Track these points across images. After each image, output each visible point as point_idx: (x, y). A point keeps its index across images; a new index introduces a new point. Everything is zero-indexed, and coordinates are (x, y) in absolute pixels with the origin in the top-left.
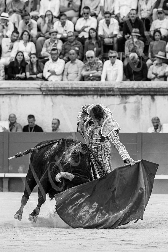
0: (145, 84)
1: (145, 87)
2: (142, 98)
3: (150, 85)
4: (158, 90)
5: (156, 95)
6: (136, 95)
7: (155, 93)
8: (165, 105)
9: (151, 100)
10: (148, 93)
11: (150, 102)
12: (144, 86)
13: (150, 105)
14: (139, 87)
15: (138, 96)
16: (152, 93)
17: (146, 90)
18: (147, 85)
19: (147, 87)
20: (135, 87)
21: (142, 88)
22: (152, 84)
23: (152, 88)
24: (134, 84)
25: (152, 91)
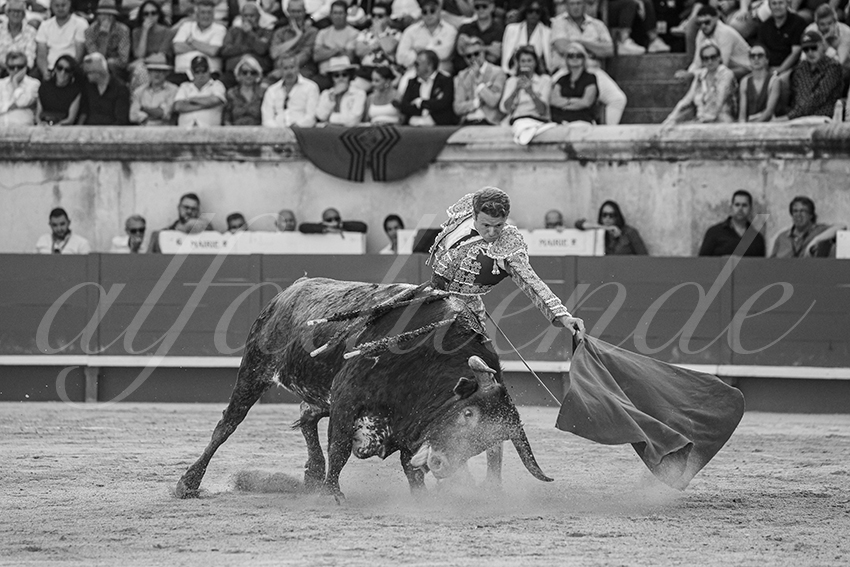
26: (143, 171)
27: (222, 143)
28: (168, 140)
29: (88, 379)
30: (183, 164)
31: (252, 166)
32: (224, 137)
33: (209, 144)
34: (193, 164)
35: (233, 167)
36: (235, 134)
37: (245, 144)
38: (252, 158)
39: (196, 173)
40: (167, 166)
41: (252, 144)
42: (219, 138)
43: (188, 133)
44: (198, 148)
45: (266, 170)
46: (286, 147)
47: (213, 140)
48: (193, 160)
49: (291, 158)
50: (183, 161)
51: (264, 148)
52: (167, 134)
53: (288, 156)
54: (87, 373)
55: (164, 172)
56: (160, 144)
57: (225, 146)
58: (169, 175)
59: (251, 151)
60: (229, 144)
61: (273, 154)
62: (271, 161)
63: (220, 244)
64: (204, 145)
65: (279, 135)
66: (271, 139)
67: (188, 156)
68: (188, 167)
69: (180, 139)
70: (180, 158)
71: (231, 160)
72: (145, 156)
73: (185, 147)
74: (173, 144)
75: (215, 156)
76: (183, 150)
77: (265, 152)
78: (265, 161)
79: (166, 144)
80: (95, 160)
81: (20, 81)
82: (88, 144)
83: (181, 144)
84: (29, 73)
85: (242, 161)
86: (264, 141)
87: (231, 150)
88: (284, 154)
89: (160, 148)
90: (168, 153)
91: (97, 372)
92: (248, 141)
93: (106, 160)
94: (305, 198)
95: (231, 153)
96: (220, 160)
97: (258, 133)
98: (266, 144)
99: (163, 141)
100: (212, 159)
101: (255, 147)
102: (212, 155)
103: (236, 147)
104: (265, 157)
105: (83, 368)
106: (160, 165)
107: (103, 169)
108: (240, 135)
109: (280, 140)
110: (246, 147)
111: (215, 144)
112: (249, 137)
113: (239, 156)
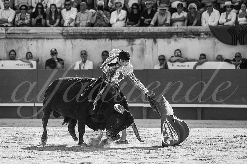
0: (148, 30)
1: (149, 31)
2: (146, 41)
3: (153, 30)
4: (159, 34)
5: (158, 38)
6: (141, 38)
7: (157, 37)
8: (165, 46)
9: (153, 42)
10: (151, 37)
11: (153, 44)
12: (147, 31)
13: (153, 46)
14: (144, 32)
15: (142, 39)
16: (155, 37)
17: (149, 34)
18: (150, 30)
19: (150, 32)
20: (140, 31)
21: (146, 33)
22: (154, 29)
23: (154, 33)
24: (139, 30)
25: (154, 35)
26: (160, 41)
27: (187, 32)
28: (169, 31)
29: (143, 111)
30: (174, 39)
31: (197, 39)
32: (188, 30)
33: (183, 32)
34: (177, 39)
35: (191, 40)
36: (191, 29)
37: (195, 32)
38: (197, 37)
39: (178, 42)
40: (169, 40)
41: (197, 32)
42: (186, 30)
43: (176, 29)
44: (179, 34)
45: (202, 41)
46: (209, 33)
47: (184, 31)
48: (177, 38)
49: (211, 37)
50: (174, 38)
51: (201, 33)
52: (168, 29)
53: (210, 36)
54: (143, 109)
55: (168, 42)
56: (166, 32)
57: (188, 33)
58: (169, 43)
59: (197, 35)
60: (189, 32)
61: (204, 35)
62: (204, 38)
63: (187, 66)
64: (181, 33)
65: (206, 29)
66: (204, 30)
67: (176, 36)
68: (176, 40)
69: (173, 31)
70: (173, 37)
71: (190, 37)
72: (161, 37)
73: (175, 33)
74: (171, 32)
75: (185, 37)
76: (174, 34)
77: (202, 35)
78: (202, 38)
79: (168, 32)
80: (145, 38)
81: (120, 11)
82: (142, 33)
83: (173, 32)
84: (122, 9)
85: (194, 38)
86: (201, 31)
87: (190, 34)
88: (208, 35)
89: (166, 34)
90: (168, 36)
91: (146, 109)
92: (196, 31)
93: (148, 38)
94: (215, 50)
95: (190, 35)
96: (186, 38)
97: (199, 28)
98: (202, 32)
99: (167, 31)
100: (184, 37)
101: (198, 33)
102: (183, 36)
103: (192, 33)
104: (202, 36)
105: (142, 107)
106: (166, 40)
107: (147, 41)
108: (193, 29)
109: (207, 31)
110: (195, 33)
111: (185, 32)
112: (196, 30)
113: (193, 36)
